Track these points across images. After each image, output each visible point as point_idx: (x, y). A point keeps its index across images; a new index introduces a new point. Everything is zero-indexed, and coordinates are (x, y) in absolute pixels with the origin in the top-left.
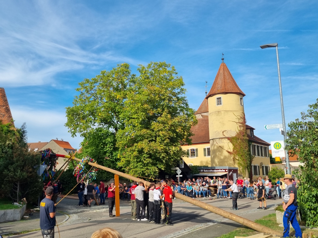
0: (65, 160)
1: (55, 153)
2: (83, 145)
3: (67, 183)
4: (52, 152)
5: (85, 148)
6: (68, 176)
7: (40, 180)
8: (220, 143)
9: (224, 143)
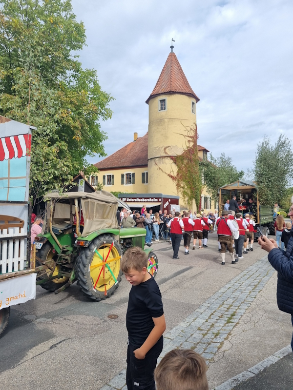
8: (160, 164)
9: (166, 164)
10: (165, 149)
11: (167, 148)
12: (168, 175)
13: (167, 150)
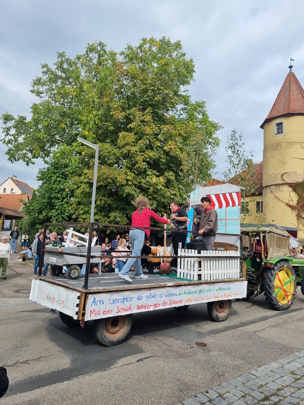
8: (277, 191)
9: (284, 192)
10: (282, 175)
11: (285, 175)
12: (287, 204)
13: (285, 177)
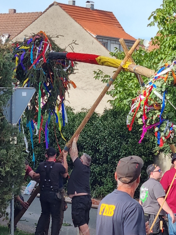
0: (98, 74)
1: (62, 47)
2: (163, 21)
3: (109, 158)
4: (54, 46)
5: (170, 32)
6: (110, 133)
7: (13, 140)
